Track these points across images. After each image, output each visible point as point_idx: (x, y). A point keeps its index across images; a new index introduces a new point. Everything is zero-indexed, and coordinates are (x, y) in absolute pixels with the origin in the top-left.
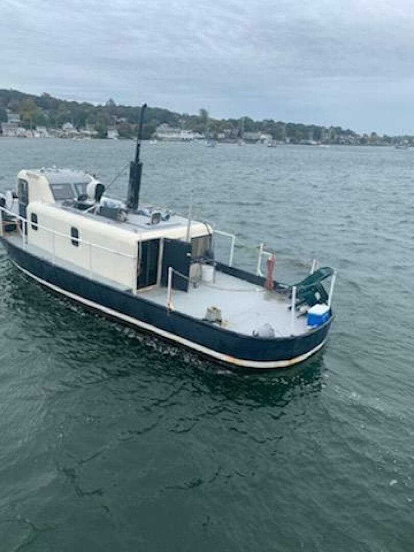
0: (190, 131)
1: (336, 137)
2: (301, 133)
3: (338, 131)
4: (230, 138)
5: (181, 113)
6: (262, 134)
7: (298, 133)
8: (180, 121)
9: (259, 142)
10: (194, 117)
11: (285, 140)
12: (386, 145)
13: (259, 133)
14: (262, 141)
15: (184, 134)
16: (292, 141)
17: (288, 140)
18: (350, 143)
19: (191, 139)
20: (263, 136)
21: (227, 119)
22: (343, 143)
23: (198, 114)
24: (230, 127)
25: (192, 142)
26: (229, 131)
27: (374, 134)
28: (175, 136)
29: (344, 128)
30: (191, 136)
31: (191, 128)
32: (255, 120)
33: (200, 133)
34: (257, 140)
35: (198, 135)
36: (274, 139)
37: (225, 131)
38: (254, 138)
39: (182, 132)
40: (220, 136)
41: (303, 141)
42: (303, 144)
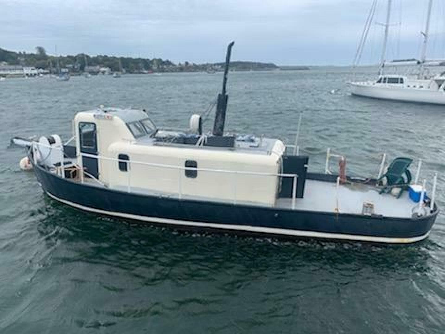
0: (33, 67)
1: (161, 66)
2: (133, 65)
3: (160, 62)
4: (74, 72)
5: (18, 52)
6: (101, 67)
7: (131, 65)
8: (19, 58)
9: (100, 73)
10: (32, 55)
11: (122, 71)
12: (198, 71)
13: (98, 67)
14: (103, 72)
15: (27, 70)
16: (129, 72)
17: (124, 71)
18: (172, 71)
19: (35, 75)
20: (103, 69)
21: (65, 55)
22: (167, 72)
23: (35, 52)
24: (70, 63)
25: (37, 77)
26: (71, 65)
27: (187, 63)
28: (18, 72)
29: (164, 60)
30: (35, 72)
31: (33, 65)
32: (91, 56)
33: (43, 69)
34: (98, 72)
35: (41, 70)
36: (112, 70)
37: (67, 66)
38: (95, 71)
39: (24, 68)
40: (64, 70)
41: (136, 71)
42: (136, 73)
